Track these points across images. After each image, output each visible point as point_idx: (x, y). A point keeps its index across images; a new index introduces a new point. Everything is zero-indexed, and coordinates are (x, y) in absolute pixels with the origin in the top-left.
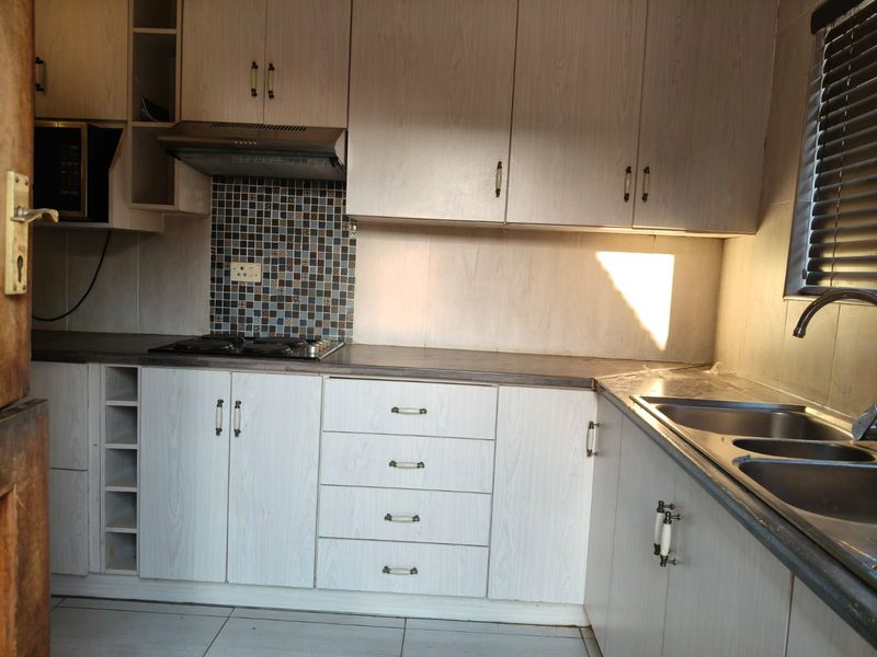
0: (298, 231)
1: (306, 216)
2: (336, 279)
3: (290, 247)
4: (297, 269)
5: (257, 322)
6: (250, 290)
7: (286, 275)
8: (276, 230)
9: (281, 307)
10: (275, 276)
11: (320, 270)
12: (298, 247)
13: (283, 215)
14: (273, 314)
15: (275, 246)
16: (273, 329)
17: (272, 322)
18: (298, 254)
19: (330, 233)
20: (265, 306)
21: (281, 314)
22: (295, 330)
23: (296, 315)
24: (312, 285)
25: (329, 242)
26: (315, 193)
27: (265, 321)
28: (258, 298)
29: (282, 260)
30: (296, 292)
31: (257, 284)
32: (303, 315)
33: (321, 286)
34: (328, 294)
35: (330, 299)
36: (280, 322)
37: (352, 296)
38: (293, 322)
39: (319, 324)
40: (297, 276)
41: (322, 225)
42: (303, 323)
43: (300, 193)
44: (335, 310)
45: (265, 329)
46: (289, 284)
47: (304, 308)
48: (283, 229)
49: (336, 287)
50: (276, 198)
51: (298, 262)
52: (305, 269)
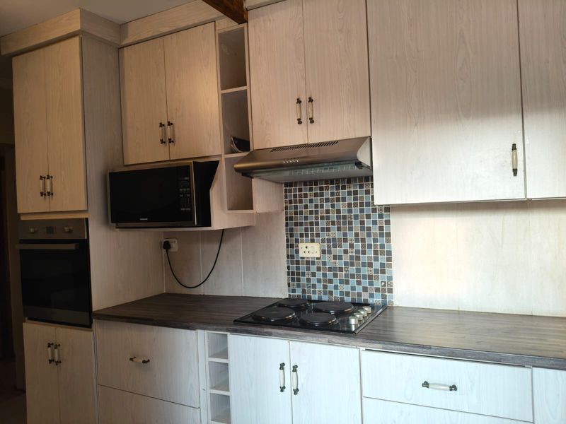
0: (344, 217)
1: (350, 205)
2: (376, 253)
3: (339, 229)
4: (346, 246)
5: (320, 287)
6: (313, 263)
7: (338, 251)
8: (328, 218)
9: (335, 276)
10: (330, 252)
11: (363, 246)
12: (345, 229)
13: (333, 206)
14: (331, 281)
15: (328, 229)
16: (331, 293)
17: (330, 287)
18: (345, 234)
19: (368, 217)
20: (324, 275)
21: (336, 281)
22: (348, 294)
23: (347, 282)
24: (358, 258)
25: (368, 223)
26: (355, 186)
27: (325, 287)
28: (319, 269)
29: (334, 240)
30: (346, 263)
31: (317, 258)
32: (353, 282)
33: (364, 259)
34: (370, 265)
35: (373, 269)
36: (336, 287)
37: (390, 266)
38: (346, 288)
39: (365, 289)
40: (346, 252)
41: (362, 211)
42: (353, 288)
43: (344, 188)
44: (377, 278)
45: (325, 293)
46: (340, 258)
47: (353, 276)
48: (333, 216)
49: (376, 259)
50: (327, 194)
51: (346, 240)
52: (351, 246)
